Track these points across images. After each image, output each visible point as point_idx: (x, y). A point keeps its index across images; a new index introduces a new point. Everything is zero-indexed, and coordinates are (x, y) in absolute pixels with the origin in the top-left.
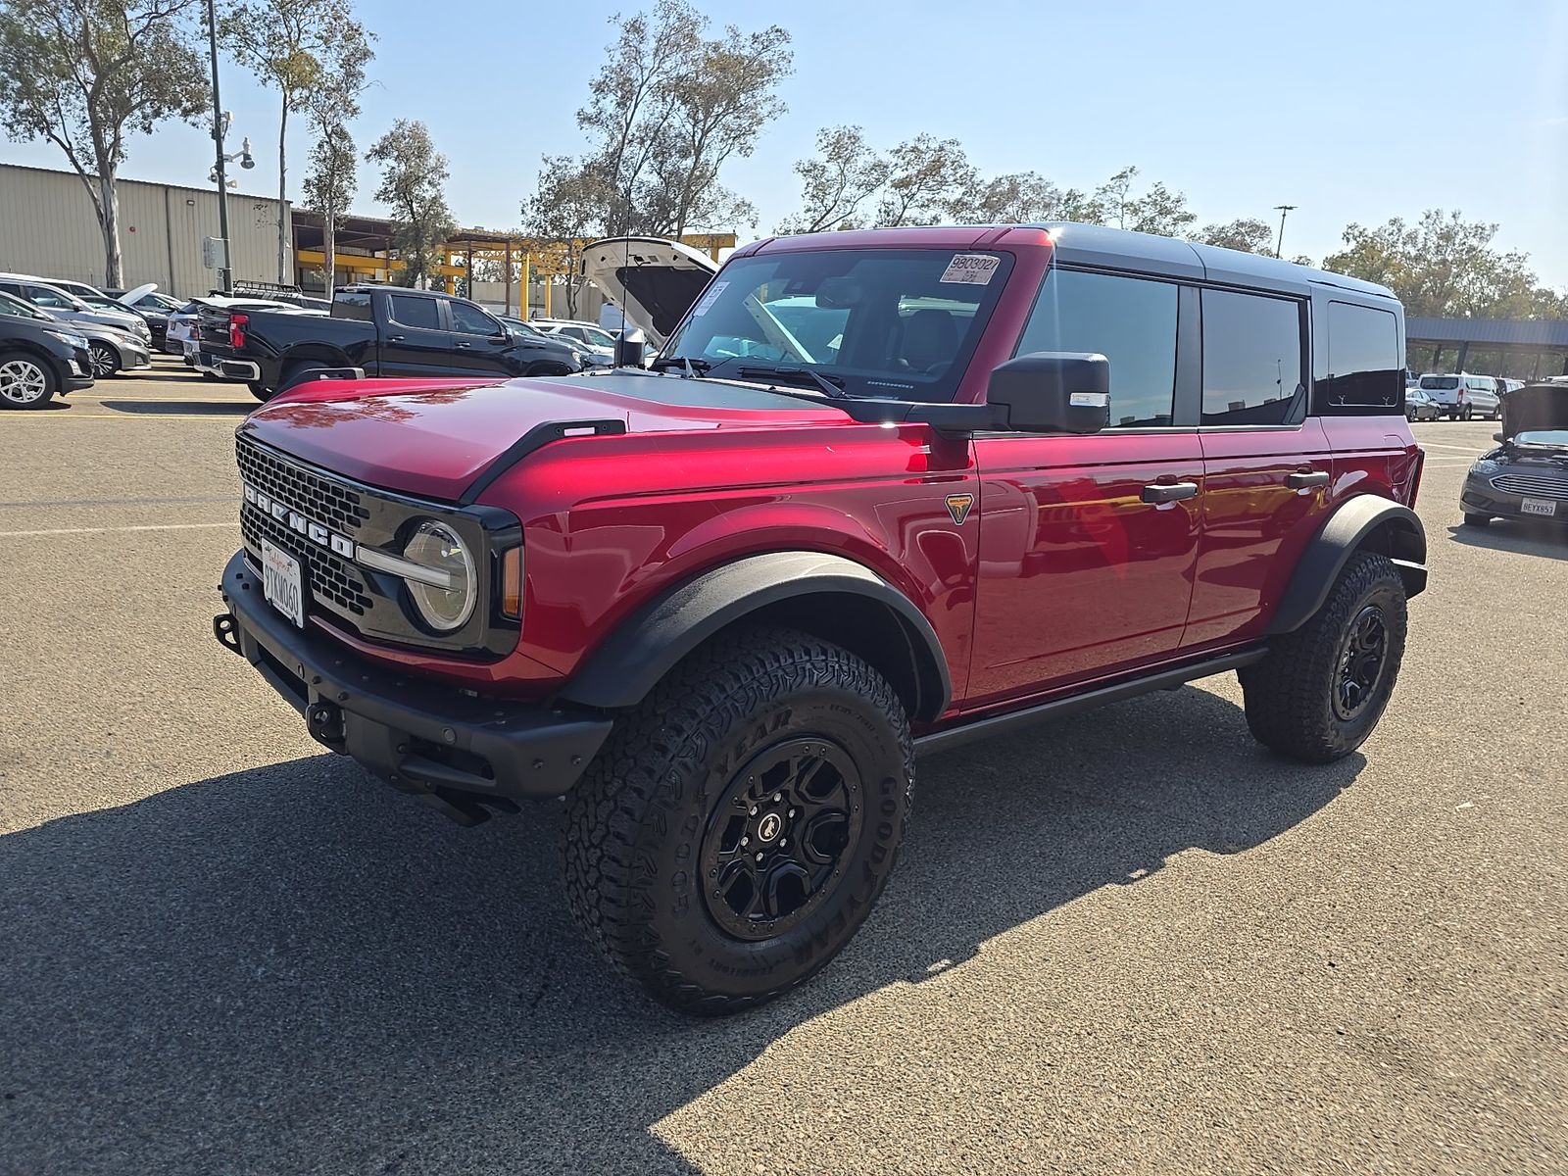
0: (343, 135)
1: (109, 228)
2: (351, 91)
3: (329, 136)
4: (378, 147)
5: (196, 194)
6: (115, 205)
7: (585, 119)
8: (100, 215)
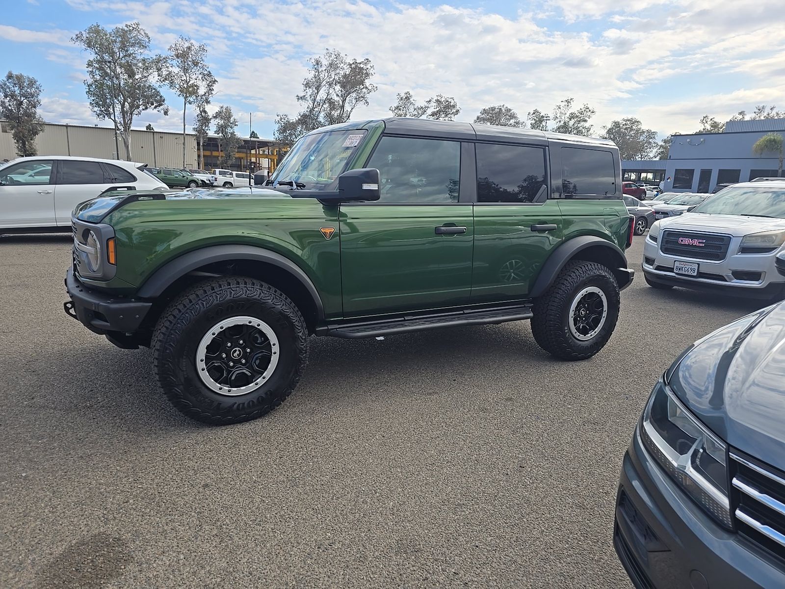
0: (205, 112)
1: (127, 147)
2: (210, 96)
3: (201, 112)
4: (215, 115)
5: (163, 134)
6: (130, 141)
7: (300, 98)
8: (125, 143)
